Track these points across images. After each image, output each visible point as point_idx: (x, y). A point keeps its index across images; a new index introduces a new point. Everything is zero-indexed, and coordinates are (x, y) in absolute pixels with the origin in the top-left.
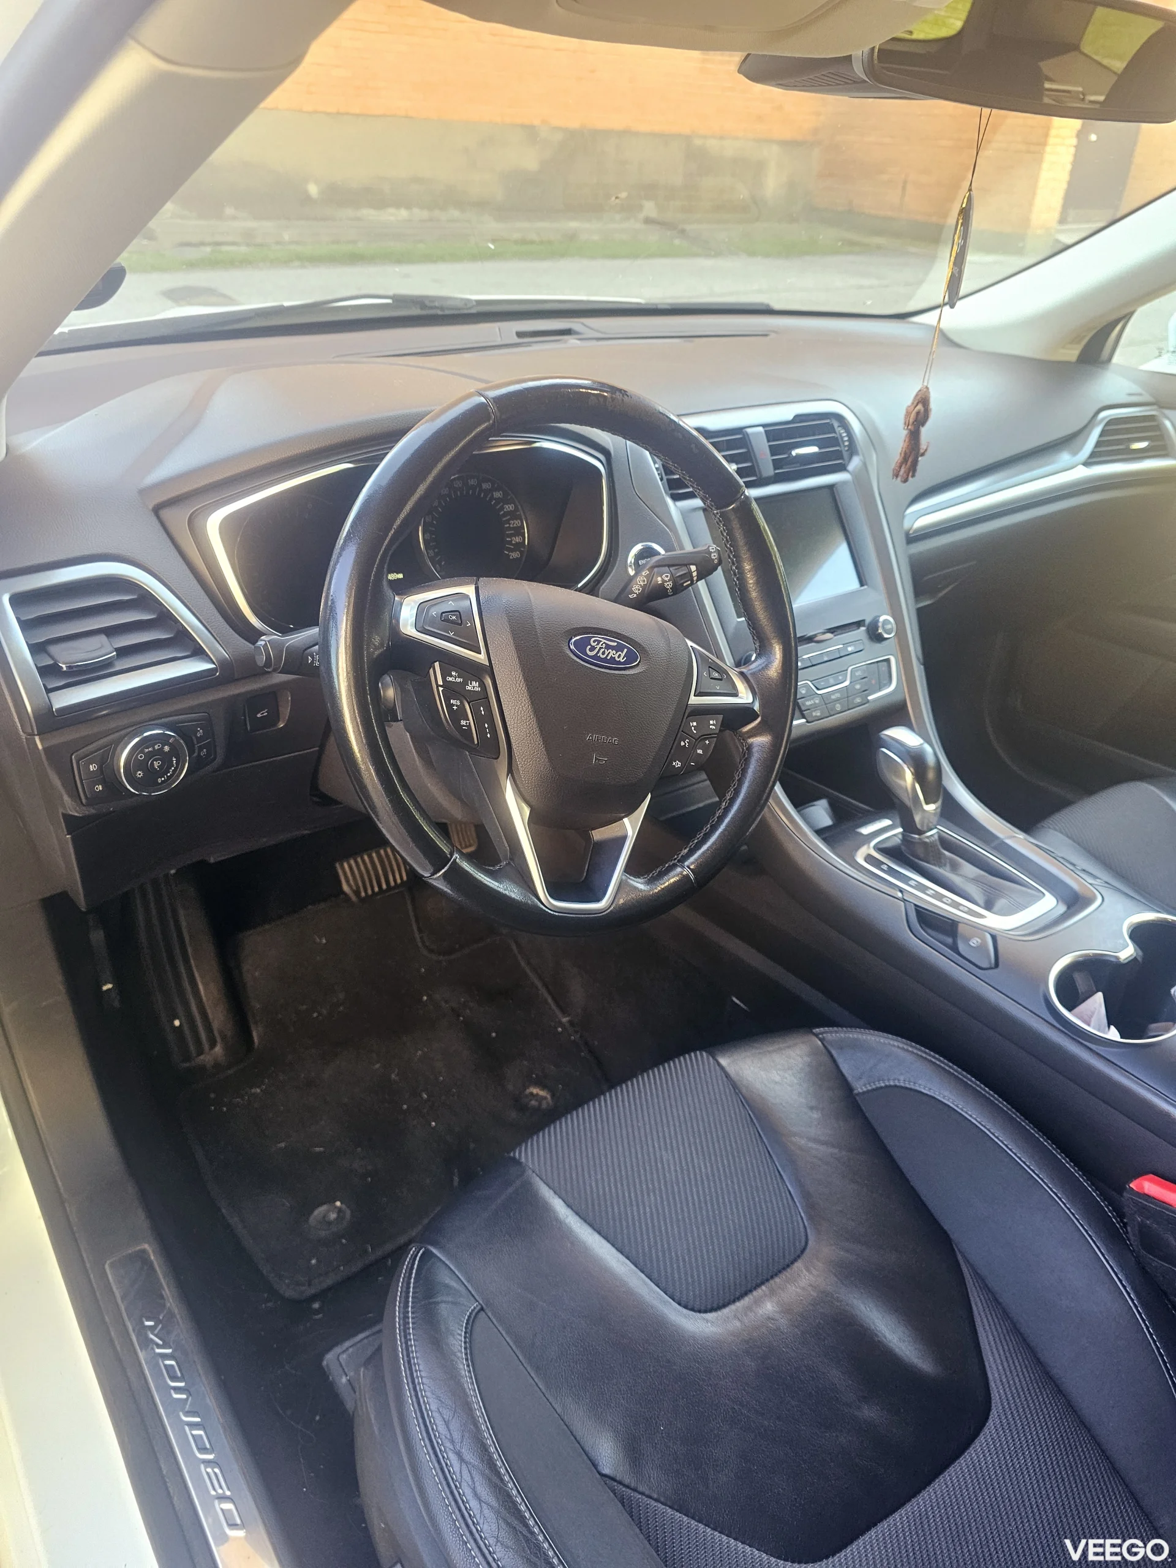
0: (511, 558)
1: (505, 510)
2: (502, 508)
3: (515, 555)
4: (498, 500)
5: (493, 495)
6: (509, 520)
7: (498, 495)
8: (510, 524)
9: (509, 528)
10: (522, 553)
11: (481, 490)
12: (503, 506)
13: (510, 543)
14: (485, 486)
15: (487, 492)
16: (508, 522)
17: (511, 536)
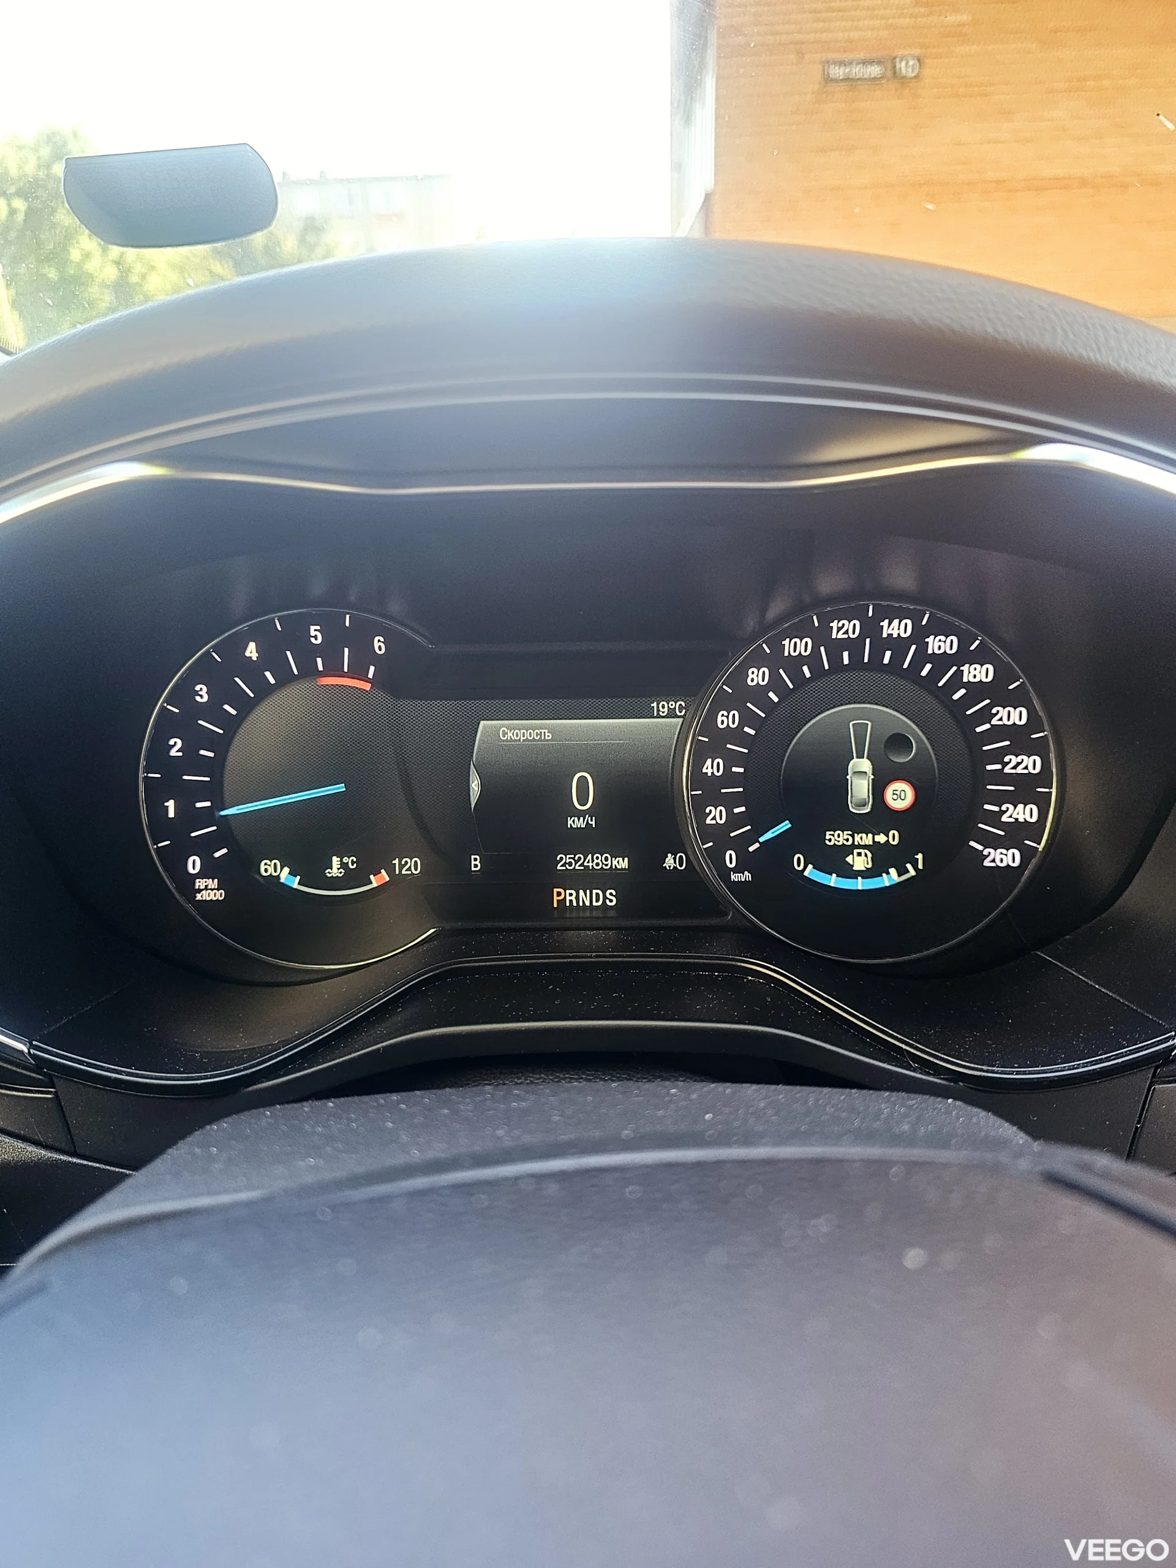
0: (987, 863)
1: (994, 721)
2: (985, 715)
3: (1007, 858)
4: (977, 690)
5: (959, 673)
6: (1005, 751)
7: (978, 673)
8: (1005, 764)
9: (1000, 777)
10: (1027, 854)
11: (923, 656)
12: (989, 707)
13: (994, 819)
14: (937, 644)
15: (942, 662)
16: (998, 756)
17: (1000, 798)
